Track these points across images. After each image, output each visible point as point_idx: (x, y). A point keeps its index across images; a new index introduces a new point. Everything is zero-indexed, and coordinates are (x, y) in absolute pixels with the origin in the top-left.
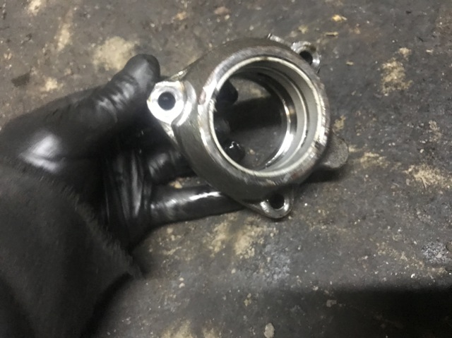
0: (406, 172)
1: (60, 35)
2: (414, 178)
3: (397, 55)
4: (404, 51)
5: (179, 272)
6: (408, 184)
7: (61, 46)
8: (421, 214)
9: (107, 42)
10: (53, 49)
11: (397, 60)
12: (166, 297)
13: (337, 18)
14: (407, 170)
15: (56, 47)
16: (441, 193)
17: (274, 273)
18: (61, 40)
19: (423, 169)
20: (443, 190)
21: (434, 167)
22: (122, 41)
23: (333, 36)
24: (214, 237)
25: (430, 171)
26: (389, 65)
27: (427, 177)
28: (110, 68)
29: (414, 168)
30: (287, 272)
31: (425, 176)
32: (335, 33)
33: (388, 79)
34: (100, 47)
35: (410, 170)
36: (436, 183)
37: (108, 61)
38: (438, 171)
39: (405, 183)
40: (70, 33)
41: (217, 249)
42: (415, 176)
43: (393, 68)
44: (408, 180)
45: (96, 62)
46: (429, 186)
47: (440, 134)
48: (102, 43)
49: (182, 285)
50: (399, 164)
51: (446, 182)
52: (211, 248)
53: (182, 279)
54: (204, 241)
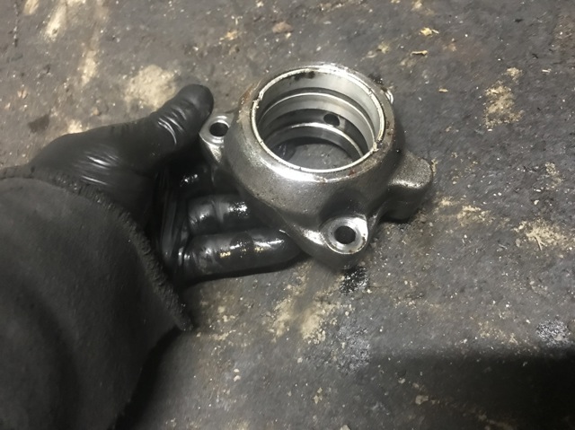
0: (516, 230)
1: (84, 65)
2: (527, 238)
3: (504, 77)
4: (513, 71)
5: (233, 362)
6: (518, 245)
7: (86, 79)
8: (535, 285)
9: (141, 73)
10: (76, 84)
11: (504, 85)
12: (218, 393)
13: (426, 31)
14: (517, 227)
15: (80, 80)
16: (562, 256)
17: (351, 362)
18: (85, 72)
19: (538, 226)
20: (564, 252)
21: (553, 223)
22: (159, 70)
23: (422, 54)
24: (275, 317)
25: (547, 229)
26: (493, 91)
27: (543, 235)
28: (144, 106)
29: (527, 225)
30: (367, 361)
31: (540, 235)
32: (424, 52)
33: (492, 110)
34: (132, 79)
35: (521, 227)
36: (555, 244)
37: (142, 97)
38: (558, 228)
39: (515, 244)
40: (96, 62)
41: (279, 333)
42: (528, 235)
43: (499, 95)
44: (518, 241)
45: (128, 99)
46: (545, 248)
47: (560, 180)
48: (135, 74)
49: (237, 377)
50: (507, 220)
51: (567, 242)
52: (272, 331)
53: (236, 371)
54: (264, 323)
